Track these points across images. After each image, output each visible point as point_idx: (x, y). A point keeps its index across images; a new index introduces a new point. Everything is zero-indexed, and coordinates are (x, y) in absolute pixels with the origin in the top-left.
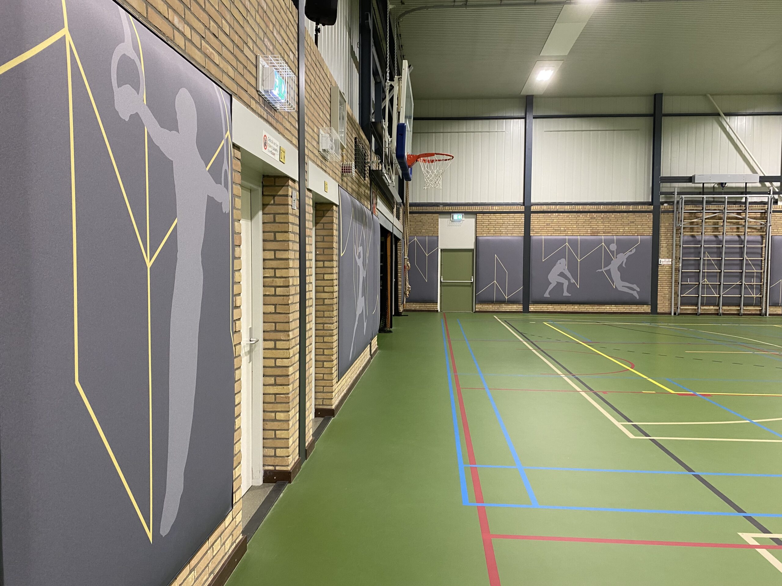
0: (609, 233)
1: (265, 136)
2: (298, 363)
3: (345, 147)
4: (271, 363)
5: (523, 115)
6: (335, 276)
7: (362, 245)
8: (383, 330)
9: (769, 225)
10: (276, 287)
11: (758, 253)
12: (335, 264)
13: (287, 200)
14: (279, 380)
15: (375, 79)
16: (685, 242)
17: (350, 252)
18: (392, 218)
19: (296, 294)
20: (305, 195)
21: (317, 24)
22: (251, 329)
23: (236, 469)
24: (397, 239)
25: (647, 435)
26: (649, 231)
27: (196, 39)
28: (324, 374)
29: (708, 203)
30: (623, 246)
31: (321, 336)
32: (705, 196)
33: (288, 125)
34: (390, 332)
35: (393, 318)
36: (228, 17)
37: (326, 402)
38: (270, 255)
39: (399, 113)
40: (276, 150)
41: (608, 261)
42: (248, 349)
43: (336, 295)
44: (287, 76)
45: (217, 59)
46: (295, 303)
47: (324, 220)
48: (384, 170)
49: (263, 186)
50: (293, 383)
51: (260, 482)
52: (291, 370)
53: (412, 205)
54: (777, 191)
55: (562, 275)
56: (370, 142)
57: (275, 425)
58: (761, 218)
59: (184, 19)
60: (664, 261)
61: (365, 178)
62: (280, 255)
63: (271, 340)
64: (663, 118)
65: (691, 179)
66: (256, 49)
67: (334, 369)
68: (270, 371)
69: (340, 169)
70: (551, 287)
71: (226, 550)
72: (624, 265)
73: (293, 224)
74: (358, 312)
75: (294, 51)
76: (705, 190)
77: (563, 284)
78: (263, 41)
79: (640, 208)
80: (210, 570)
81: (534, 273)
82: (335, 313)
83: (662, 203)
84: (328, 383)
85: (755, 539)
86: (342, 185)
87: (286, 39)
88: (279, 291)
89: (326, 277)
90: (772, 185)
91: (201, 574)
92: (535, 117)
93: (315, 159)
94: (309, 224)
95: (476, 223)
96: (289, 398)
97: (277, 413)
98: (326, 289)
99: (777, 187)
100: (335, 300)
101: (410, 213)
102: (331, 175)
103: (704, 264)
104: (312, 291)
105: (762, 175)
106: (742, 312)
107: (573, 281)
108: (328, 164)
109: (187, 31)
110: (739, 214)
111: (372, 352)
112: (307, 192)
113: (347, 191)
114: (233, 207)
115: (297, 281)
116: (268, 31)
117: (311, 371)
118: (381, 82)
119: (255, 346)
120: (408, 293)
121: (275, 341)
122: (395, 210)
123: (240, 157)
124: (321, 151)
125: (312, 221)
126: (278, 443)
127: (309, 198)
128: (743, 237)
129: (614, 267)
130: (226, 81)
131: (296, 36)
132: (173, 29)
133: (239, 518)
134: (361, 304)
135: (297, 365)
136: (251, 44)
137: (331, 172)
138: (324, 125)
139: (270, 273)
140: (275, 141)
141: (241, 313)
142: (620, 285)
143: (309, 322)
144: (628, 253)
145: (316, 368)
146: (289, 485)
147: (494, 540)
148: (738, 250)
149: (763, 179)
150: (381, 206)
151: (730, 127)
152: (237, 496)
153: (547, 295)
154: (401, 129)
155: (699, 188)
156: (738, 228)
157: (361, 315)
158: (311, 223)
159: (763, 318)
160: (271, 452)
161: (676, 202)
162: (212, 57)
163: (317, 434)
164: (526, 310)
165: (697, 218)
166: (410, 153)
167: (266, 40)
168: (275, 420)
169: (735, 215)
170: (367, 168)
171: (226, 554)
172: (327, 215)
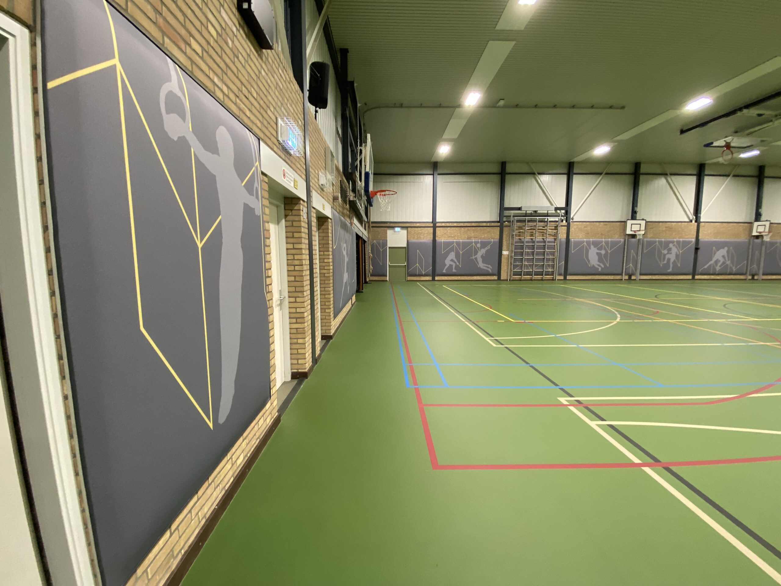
0: (477, 238)
1: (284, 170)
2: (310, 310)
3: (335, 184)
4: (293, 310)
5: (432, 173)
6: (331, 260)
7: (346, 243)
8: (359, 290)
9: (558, 233)
10: (295, 266)
11: (552, 248)
12: (330, 253)
13: (300, 213)
14: (299, 320)
15: (351, 148)
16: (516, 242)
17: (339, 247)
18: (362, 229)
19: (307, 270)
20: (311, 211)
21: (316, 107)
22: (280, 291)
23: (273, 375)
24: (365, 241)
25: (502, 344)
26: (497, 237)
27: (232, 96)
28: (326, 316)
29: (529, 221)
30: (484, 244)
31: (324, 295)
32: (527, 218)
33: (299, 166)
34: (362, 292)
35: (364, 285)
36: (255, 86)
37: (327, 331)
38: (291, 246)
39: (365, 166)
40: (291, 180)
41: (476, 253)
42: (279, 303)
43: (331, 271)
44: (297, 133)
45: (248, 113)
46: (307, 275)
47: (323, 227)
48: (357, 200)
49: (285, 204)
50: (307, 321)
51: (289, 378)
52: (306, 314)
53: (373, 223)
54: (563, 215)
55: (452, 260)
56: (349, 184)
57: (297, 346)
58: (555, 229)
59: (222, 80)
60: (505, 253)
61: (346, 204)
62: (296, 246)
63: (293, 297)
64: (506, 175)
65: (520, 209)
66: (276, 113)
67: (331, 313)
68: (293, 315)
69: (332, 197)
70: (446, 267)
71: (268, 423)
72: (484, 255)
73: (304, 227)
74: (345, 281)
75: (301, 119)
76: (527, 215)
77: (452, 265)
78: (281, 109)
79: (493, 224)
80: (257, 437)
81: (438, 260)
82: (331, 281)
83: (505, 222)
84: (328, 321)
85: (567, 401)
86: (333, 207)
87: (296, 111)
88: (297, 268)
89: (326, 261)
90: (561, 212)
91: (251, 440)
92: (439, 174)
93: (317, 189)
94: (314, 228)
95: (407, 233)
96: (305, 330)
97: (298, 340)
98: (326, 268)
99: (563, 213)
100: (331, 274)
101: (372, 227)
102: (327, 200)
103: (525, 254)
104: (317, 268)
105: (556, 207)
106: (544, 278)
107: (458, 264)
108: (325, 193)
109: (225, 89)
110: (544, 227)
111: (353, 303)
112: (313, 209)
113: (336, 211)
114: (263, 213)
115: (308, 262)
116: (284, 103)
117: (318, 315)
118: (354, 150)
119: (284, 301)
120: (371, 271)
121: (296, 297)
122: (363, 225)
123: (267, 181)
124: (320, 185)
125: (316, 227)
126: (299, 356)
127: (314, 213)
128: (545, 240)
129: (479, 256)
130: (255, 129)
131: (302, 110)
132: (214, 85)
133: (275, 403)
134: (346, 276)
135: (309, 312)
136: (272, 109)
137: (326, 199)
138: (322, 170)
139: (291, 257)
140: (290, 174)
141: (272, 281)
142: (481, 265)
143: (316, 287)
144: (486, 249)
145: (321, 312)
146: (306, 380)
147: (425, 408)
148: (543, 247)
149: (556, 209)
150: (355, 221)
151: (540, 180)
152: (273, 391)
153: (444, 271)
154: (367, 174)
155: (524, 213)
156: (543, 235)
157: (346, 283)
158: (316, 228)
159: (553, 281)
160: (295, 362)
161: (511, 221)
162: (245, 111)
163: (322, 350)
164: (433, 279)
165: (522, 229)
166: (372, 190)
167: (282, 108)
168: (297, 343)
169: (542, 228)
170: (348, 199)
171: (267, 425)
172: (325, 224)
